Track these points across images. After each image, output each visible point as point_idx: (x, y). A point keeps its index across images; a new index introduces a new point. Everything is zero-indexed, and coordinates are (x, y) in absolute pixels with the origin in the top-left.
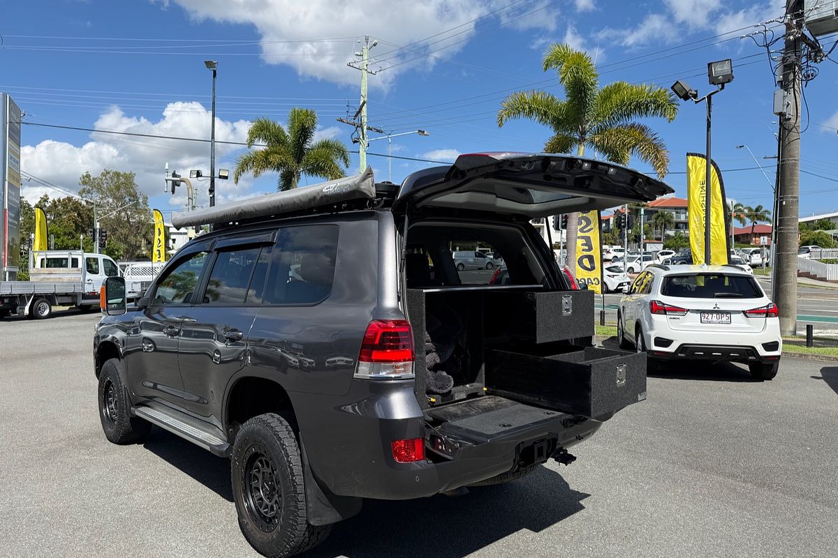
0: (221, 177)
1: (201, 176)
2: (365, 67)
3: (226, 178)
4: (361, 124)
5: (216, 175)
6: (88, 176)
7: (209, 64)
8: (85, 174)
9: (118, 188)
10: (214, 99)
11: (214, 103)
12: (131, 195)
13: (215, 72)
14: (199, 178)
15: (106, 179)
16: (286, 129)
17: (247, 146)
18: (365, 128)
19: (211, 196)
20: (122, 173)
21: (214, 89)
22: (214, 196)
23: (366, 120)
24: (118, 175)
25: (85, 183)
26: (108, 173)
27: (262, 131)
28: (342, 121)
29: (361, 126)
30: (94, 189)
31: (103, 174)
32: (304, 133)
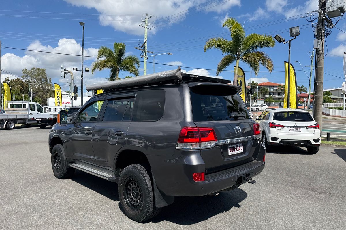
0: (86, 71)
1: (78, 70)
2: (146, 26)
3: (88, 71)
4: (145, 50)
5: (84, 70)
6: (26, 70)
7: (81, 24)
8: (24, 69)
9: (39, 75)
10: (83, 38)
11: (83, 40)
12: (44, 78)
13: (84, 27)
14: (77, 71)
15: (33, 71)
16: (113, 50)
17: (97, 58)
18: (146, 51)
19: (82, 79)
20: (40, 69)
21: (83, 34)
22: (83, 79)
23: (146, 48)
24: (39, 69)
25: (24, 73)
26: (34, 69)
27: (104, 52)
28: (136, 48)
29: (144, 51)
30: (29, 75)
31: (32, 69)
32: (121, 52)
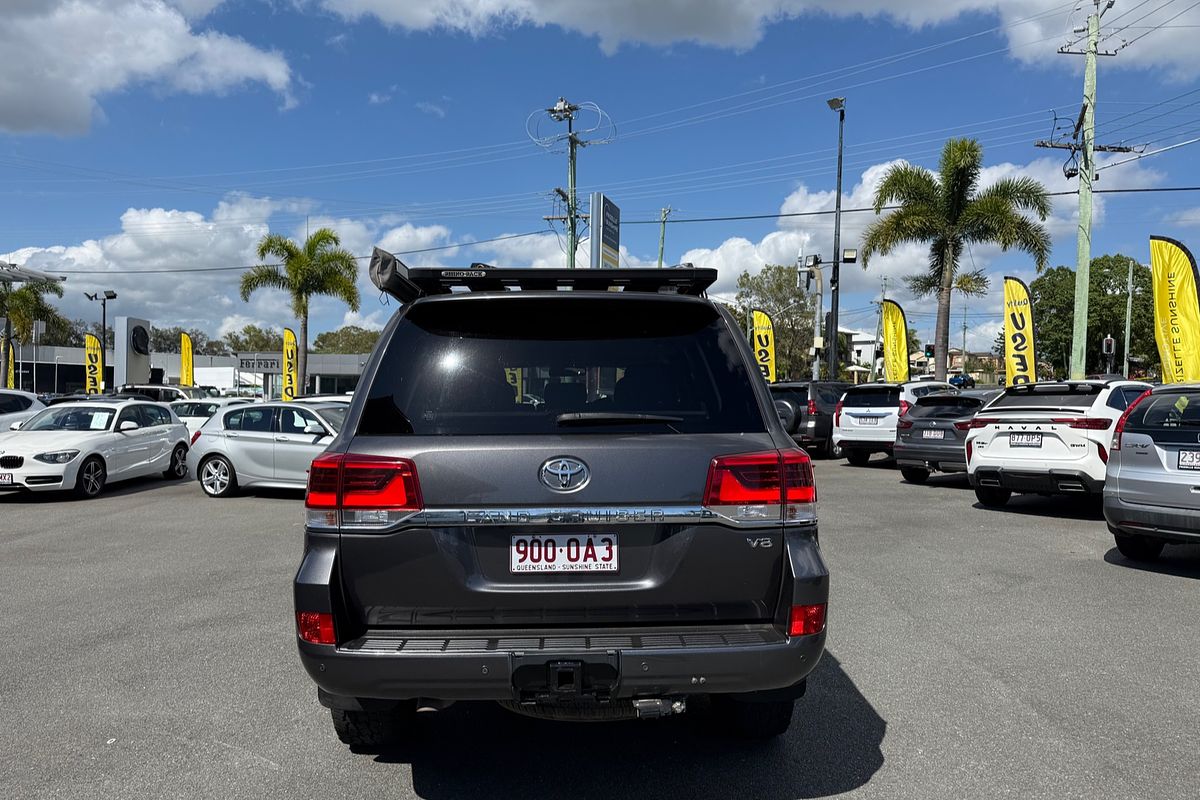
0: (847, 261)
1: (820, 262)
2: (1093, 48)
3: (853, 261)
4: (1084, 143)
5: (841, 259)
6: (746, 275)
7: (834, 103)
8: (743, 274)
9: (780, 288)
10: (841, 151)
11: (840, 157)
12: (795, 295)
13: (842, 112)
14: (820, 266)
15: (767, 277)
16: (936, 177)
17: (874, 212)
18: (1090, 148)
19: (833, 288)
20: (785, 268)
21: (841, 138)
22: (837, 289)
23: (1092, 136)
24: (780, 269)
25: (742, 285)
26: (769, 269)
27: (895, 185)
28: (1044, 145)
29: (1083, 148)
30: (754, 292)
31: (763, 272)
32: (962, 178)
